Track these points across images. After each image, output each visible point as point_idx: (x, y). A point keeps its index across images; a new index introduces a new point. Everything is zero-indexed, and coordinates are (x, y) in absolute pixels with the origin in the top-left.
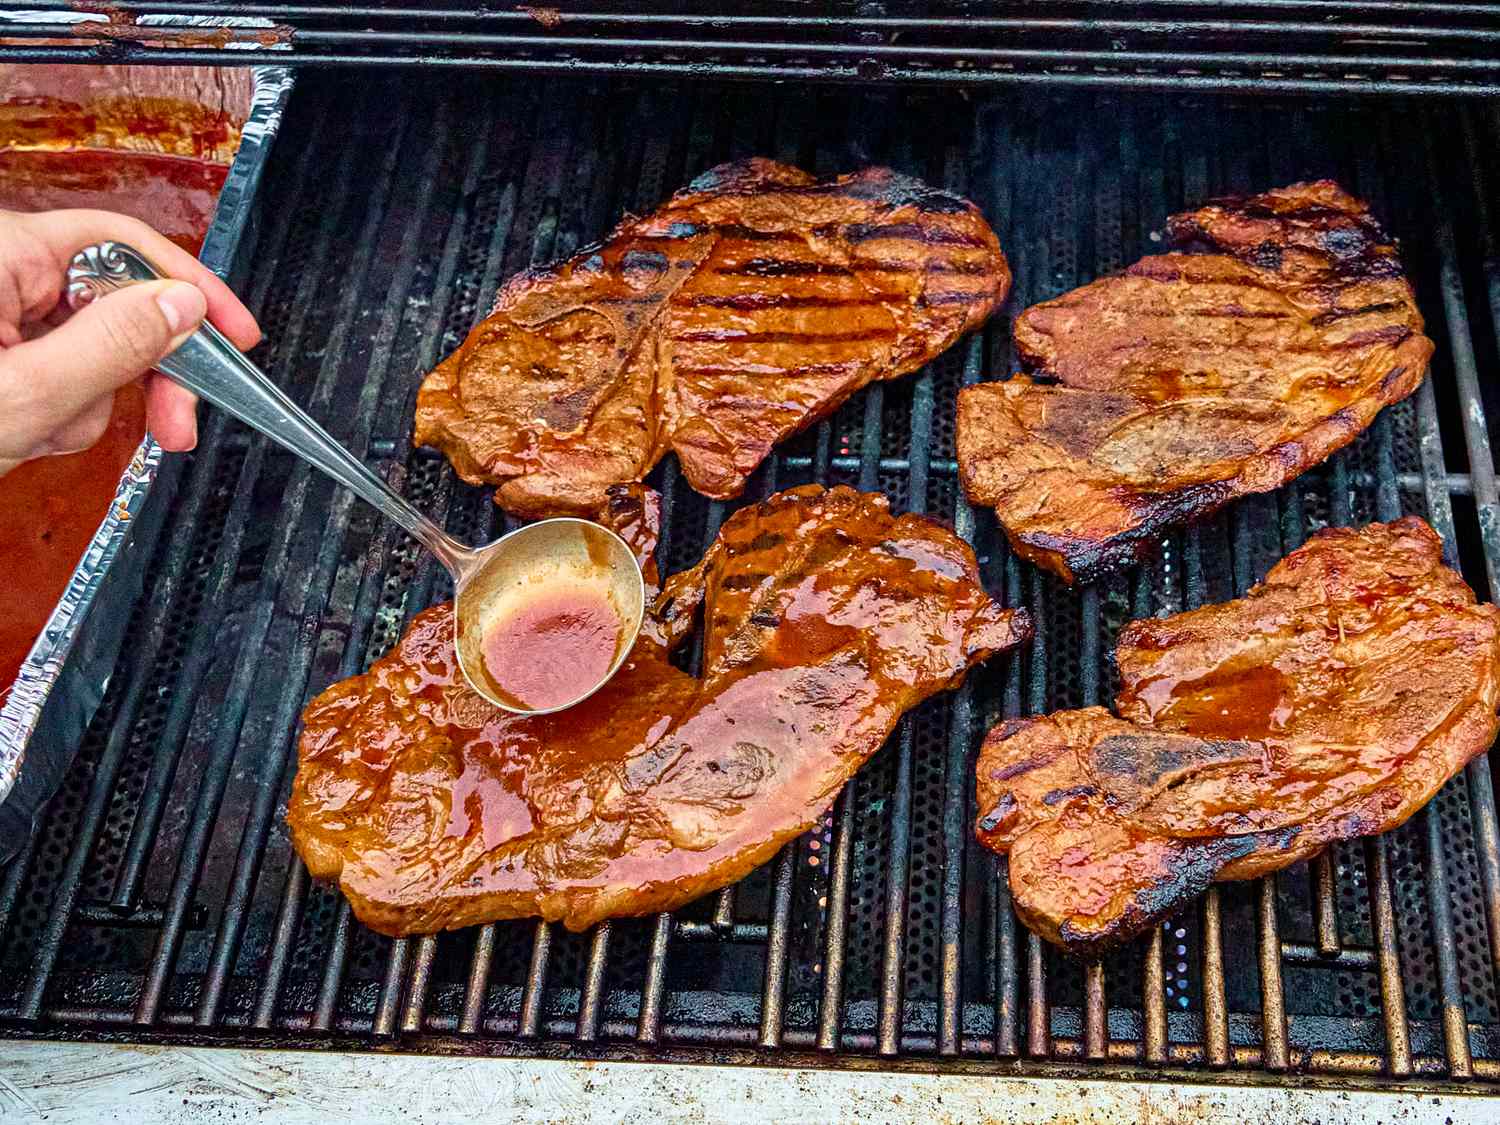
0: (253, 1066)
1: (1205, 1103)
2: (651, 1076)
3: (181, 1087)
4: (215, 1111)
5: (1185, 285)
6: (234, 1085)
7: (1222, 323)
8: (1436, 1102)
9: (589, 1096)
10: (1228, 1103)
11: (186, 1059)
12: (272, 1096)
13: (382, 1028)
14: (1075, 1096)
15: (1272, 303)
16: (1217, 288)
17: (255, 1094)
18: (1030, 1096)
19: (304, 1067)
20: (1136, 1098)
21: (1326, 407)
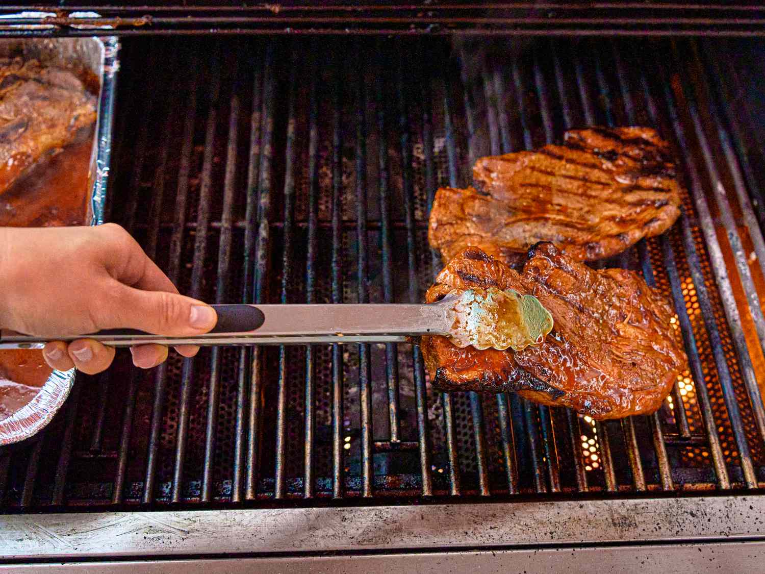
0: (176, 519)
1: (639, 507)
2: (373, 513)
3: (143, 530)
4: (160, 541)
5: (564, 162)
6: (168, 528)
7: (576, 183)
8: (744, 499)
9: (344, 523)
10: (649, 506)
11: (141, 517)
12: (188, 532)
13: (236, 499)
14: (577, 509)
15: (604, 178)
16: (579, 167)
17: (179, 532)
18: (556, 510)
19: (201, 518)
20: (606, 507)
21: (615, 230)
